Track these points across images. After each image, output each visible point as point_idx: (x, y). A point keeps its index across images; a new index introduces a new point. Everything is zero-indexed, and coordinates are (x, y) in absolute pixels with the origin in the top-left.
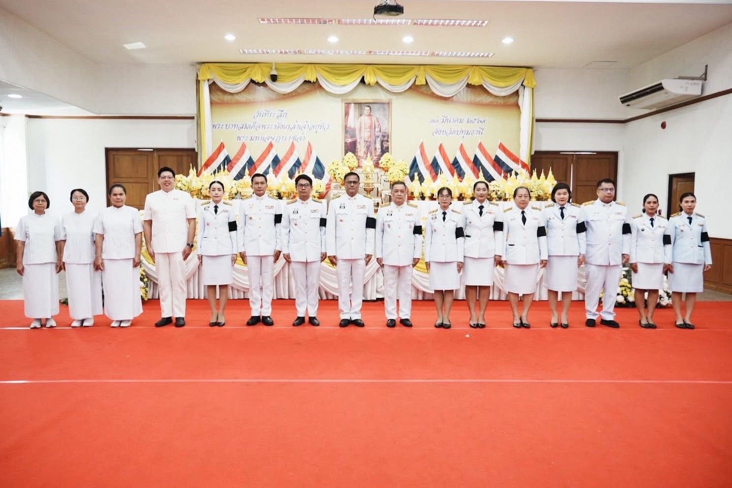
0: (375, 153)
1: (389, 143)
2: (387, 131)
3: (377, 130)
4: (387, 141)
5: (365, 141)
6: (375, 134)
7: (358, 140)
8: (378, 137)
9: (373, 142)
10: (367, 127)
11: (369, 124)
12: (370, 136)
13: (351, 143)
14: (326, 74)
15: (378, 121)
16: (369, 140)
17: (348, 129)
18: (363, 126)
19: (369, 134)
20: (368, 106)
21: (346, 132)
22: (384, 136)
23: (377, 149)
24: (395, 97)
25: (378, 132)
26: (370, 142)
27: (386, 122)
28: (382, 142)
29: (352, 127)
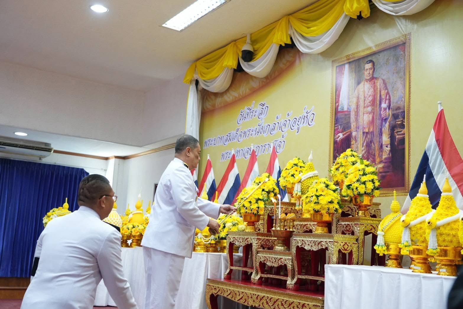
0: (381, 156)
1: (406, 130)
2: (401, 104)
3: (384, 105)
4: (402, 126)
5: (364, 133)
6: (380, 115)
7: (354, 134)
8: (386, 120)
9: (376, 132)
10: (367, 102)
11: (371, 98)
12: (372, 122)
13: (342, 140)
14: (302, 28)
15: (386, 88)
16: (371, 130)
17: (339, 115)
18: (361, 103)
19: (371, 116)
20: (371, 61)
21: (337, 121)
22: (395, 117)
23: (384, 147)
24: (415, 26)
25: (385, 109)
26: (372, 133)
27: (399, 85)
28: (393, 129)
29: (345, 109)
